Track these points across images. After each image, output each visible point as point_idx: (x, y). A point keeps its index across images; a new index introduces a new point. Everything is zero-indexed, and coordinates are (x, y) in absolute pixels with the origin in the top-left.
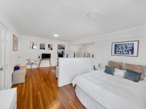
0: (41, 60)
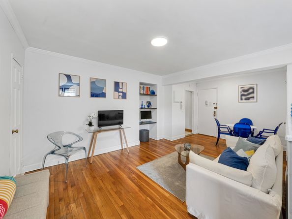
0: (95, 133)
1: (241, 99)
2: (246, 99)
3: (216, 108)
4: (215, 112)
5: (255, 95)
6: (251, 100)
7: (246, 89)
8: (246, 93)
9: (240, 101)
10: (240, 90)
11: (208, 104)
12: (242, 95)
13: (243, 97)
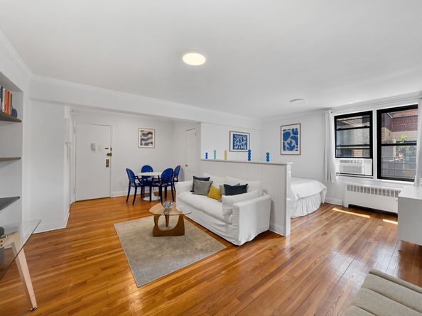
1: (141, 144)
2: (146, 144)
3: (109, 155)
4: (107, 161)
5: (153, 140)
6: (150, 146)
7: (146, 133)
8: (145, 138)
9: (140, 146)
10: (140, 133)
11: (97, 148)
12: (142, 140)
13: (143, 142)
